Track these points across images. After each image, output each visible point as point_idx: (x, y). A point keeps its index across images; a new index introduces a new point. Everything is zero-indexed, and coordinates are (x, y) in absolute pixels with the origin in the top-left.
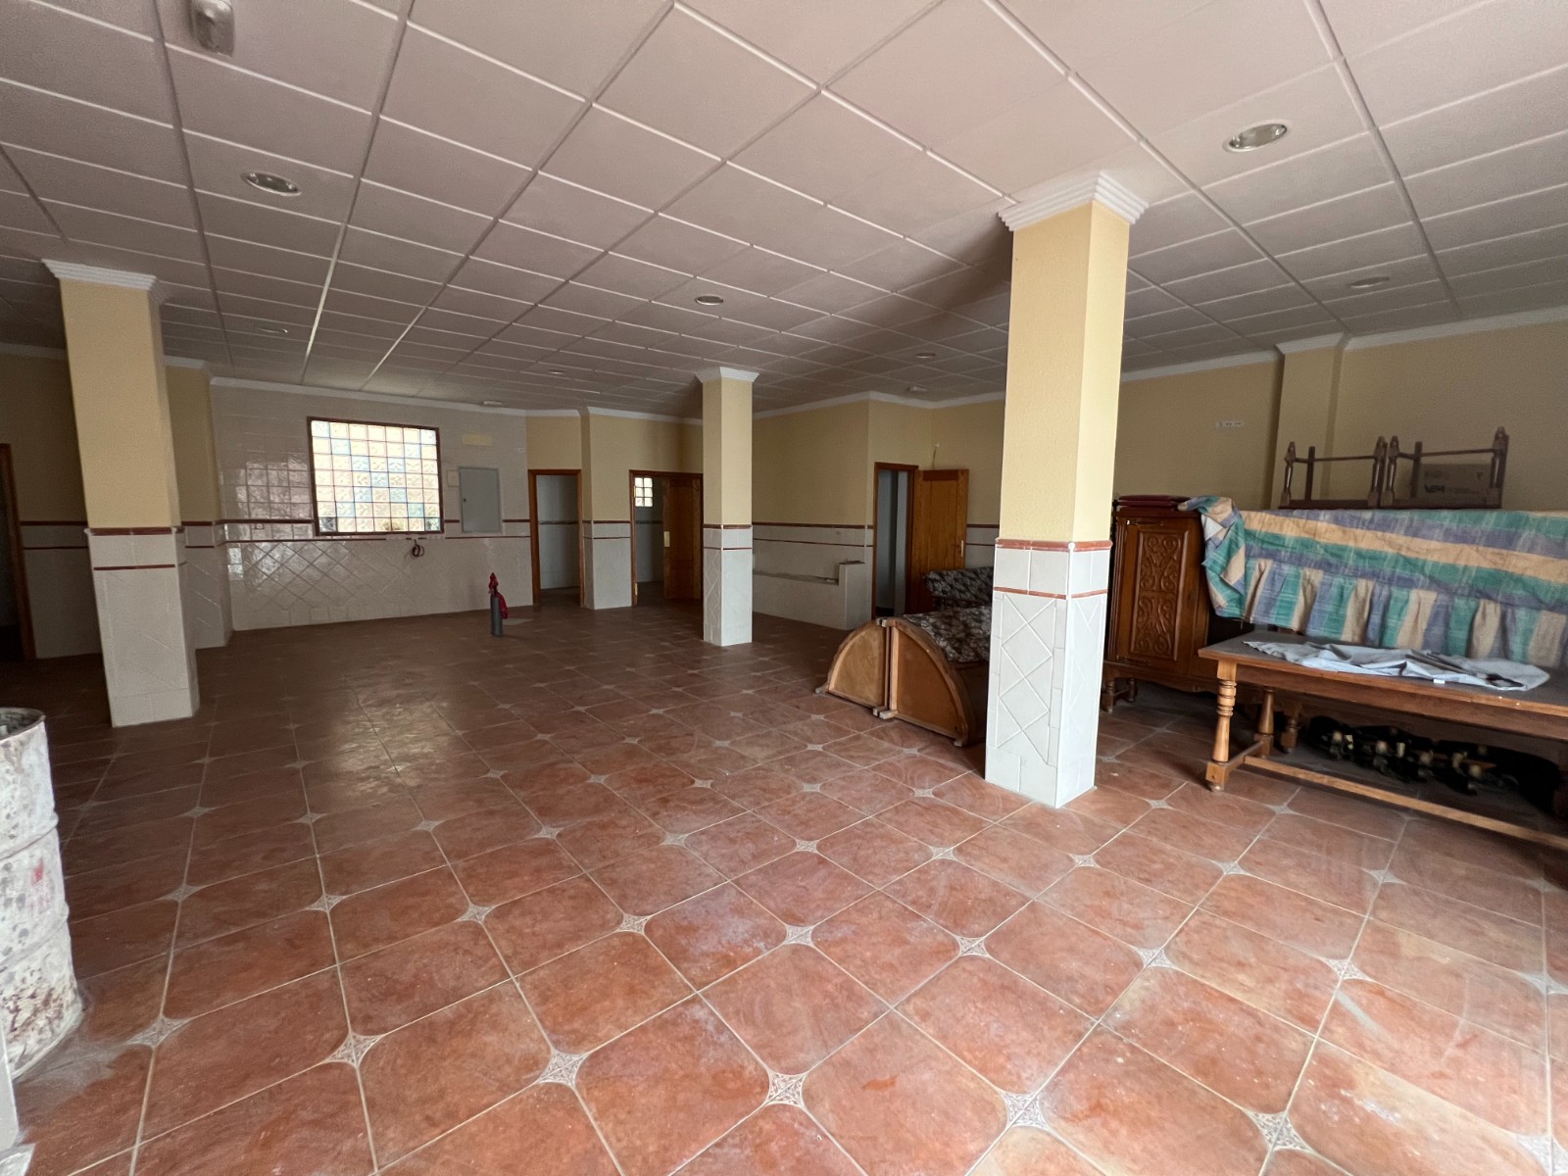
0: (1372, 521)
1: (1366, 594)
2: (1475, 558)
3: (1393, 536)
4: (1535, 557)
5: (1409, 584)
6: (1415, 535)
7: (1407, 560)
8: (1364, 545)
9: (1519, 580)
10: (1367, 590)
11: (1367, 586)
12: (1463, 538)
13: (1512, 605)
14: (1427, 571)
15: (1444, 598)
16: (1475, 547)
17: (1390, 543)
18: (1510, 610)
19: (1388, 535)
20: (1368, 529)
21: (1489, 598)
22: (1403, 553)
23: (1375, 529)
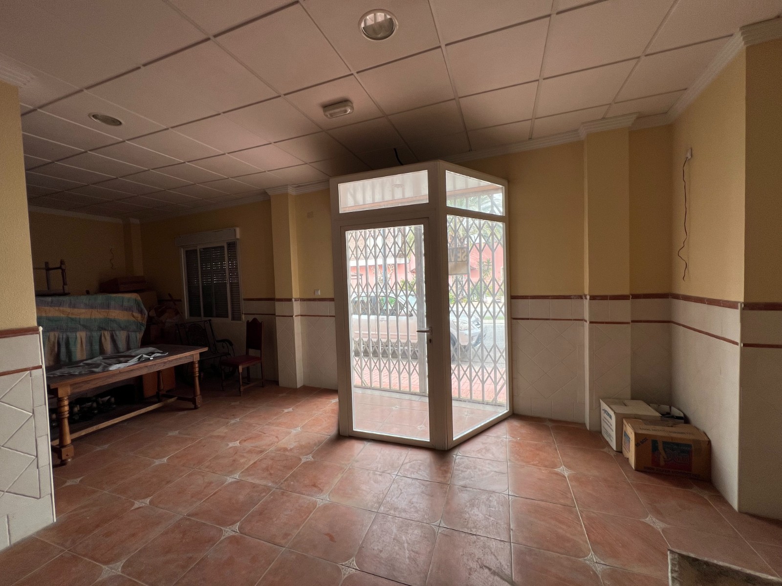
0: (52, 302)
1: (55, 339)
2: (98, 315)
3: (64, 309)
4: (117, 312)
5: (75, 330)
6: (74, 307)
7: (72, 319)
8: (50, 315)
9: (114, 321)
10: (55, 337)
11: (55, 335)
12: (92, 307)
13: (114, 331)
14: (82, 323)
15: (89, 333)
16: (96, 310)
17: (63, 312)
18: (114, 333)
19: (61, 308)
20: (51, 306)
21: (105, 330)
22: (70, 316)
23: (54, 306)
